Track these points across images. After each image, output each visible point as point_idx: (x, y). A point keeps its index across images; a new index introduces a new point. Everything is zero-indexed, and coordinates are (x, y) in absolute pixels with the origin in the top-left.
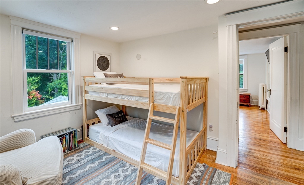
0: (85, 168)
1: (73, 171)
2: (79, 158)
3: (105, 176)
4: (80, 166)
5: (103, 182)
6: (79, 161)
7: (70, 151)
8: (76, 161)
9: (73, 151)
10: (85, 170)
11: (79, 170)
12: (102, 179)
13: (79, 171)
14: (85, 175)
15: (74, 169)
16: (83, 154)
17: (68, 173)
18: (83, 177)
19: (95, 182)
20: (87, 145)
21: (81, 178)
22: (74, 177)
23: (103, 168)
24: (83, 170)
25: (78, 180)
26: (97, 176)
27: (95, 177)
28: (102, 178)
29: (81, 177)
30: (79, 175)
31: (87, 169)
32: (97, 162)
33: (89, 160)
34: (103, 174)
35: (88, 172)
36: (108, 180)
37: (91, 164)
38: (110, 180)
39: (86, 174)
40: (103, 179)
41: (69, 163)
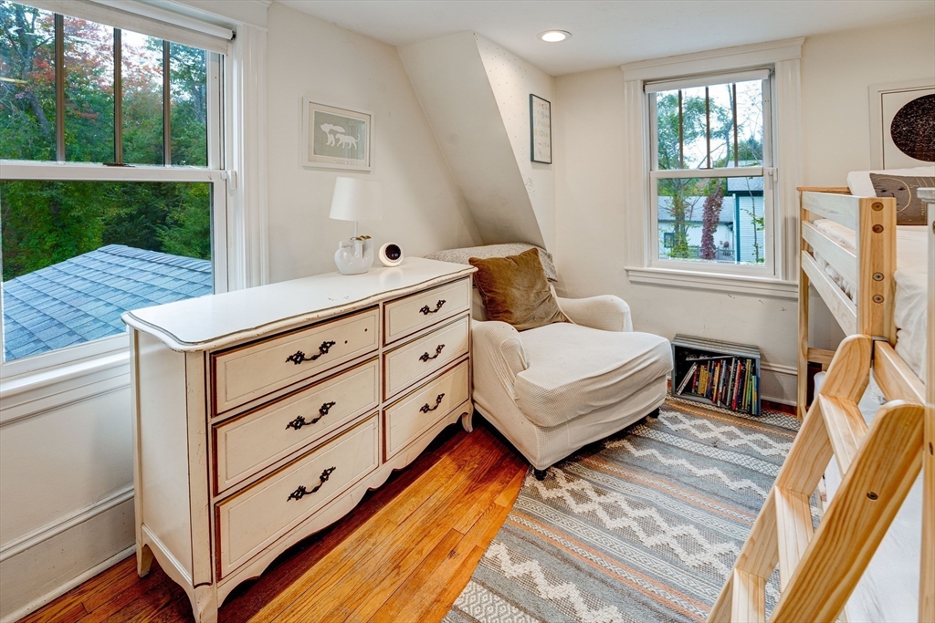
0: (700, 467)
1: (675, 450)
2: (723, 438)
3: (709, 526)
4: (699, 455)
5: (686, 528)
6: (715, 444)
7: (729, 412)
8: (708, 439)
9: (738, 415)
10: (694, 470)
11: (687, 459)
12: (692, 523)
13: (683, 462)
14: (682, 479)
15: (682, 449)
16: (746, 439)
17: (662, 446)
18: (669, 476)
19: (675, 511)
20: (790, 430)
21: (664, 474)
22: (658, 461)
23: (736, 511)
24: (690, 467)
25: (656, 473)
26: (698, 507)
27: (689, 504)
28: (698, 521)
29: (667, 472)
30: (670, 467)
31: (701, 473)
32: (746, 483)
33: (734, 461)
34: (715, 519)
35: (693, 480)
36: (701, 540)
37: (726, 472)
38: (707, 546)
39: (685, 480)
40: (697, 526)
41: (694, 431)
